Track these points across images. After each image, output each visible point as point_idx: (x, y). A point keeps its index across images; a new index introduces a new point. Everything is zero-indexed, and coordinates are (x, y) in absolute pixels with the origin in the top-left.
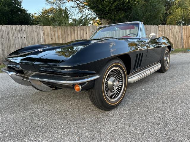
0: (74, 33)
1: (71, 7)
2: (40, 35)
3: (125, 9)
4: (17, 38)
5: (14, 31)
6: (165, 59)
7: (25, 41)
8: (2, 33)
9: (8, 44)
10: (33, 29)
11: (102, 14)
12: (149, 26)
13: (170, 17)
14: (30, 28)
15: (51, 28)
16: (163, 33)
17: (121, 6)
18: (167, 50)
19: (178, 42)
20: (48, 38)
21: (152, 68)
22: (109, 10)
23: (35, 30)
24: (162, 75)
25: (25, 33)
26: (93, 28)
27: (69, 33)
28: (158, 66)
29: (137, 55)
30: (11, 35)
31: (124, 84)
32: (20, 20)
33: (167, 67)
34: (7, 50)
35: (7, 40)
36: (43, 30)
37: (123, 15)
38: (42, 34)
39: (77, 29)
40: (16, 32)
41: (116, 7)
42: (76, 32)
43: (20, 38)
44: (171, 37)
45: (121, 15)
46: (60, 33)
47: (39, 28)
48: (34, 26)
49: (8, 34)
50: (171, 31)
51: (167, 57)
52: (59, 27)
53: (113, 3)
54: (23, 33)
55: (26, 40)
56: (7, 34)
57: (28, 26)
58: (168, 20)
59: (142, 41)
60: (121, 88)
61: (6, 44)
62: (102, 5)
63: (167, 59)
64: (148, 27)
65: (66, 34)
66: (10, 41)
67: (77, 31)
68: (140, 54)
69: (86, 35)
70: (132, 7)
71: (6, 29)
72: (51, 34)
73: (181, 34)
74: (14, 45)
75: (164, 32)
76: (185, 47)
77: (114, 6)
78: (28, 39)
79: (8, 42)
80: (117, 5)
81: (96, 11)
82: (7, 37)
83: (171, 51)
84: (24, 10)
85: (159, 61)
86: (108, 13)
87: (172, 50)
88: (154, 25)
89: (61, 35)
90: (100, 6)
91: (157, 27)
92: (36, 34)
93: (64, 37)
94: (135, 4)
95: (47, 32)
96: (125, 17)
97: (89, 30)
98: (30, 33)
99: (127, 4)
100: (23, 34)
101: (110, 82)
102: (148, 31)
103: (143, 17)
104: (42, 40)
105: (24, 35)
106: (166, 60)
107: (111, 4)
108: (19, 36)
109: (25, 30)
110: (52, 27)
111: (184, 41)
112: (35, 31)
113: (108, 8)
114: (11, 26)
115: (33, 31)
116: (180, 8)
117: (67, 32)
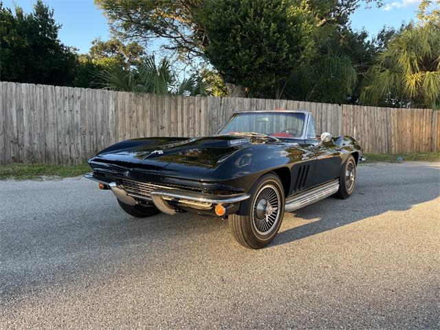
0: (176, 108)
1: (163, 48)
2: (108, 107)
3: (279, 70)
4: (62, 112)
5: (58, 97)
6: (347, 174)
7: (78, 118)
8: (33, 100)
9: (43, 123)
10: (95, 96)
11: (232, 76)
12: (324, 105)
13: (367, 88)
14: (91, 95)
15: (131, 96)
16: (352, 121)
17: (272, 64)
18: (351, 160)
19: (380, 140)
20: (124, 115)
21: (323, 190)
22: (248, 69)
23: (99, 98)
24: (341, 203)
25: (79, 103)
26: (214, 102)
27: (166, 108)
28: (334, 187)
29: (300, 168)
30: (50, 105)
31: (279, 211)
32: (52, 68)
33: (350, 190)
34: (39, 134)
35: (43, 114)
36: (115, 99)
37: (274, 81)
38: (112, 108)
39: (182, 102)
40: (62, 100)
41: (262, 66)
42: (179, 108)
43: (67, 112)
44: (366, 129)
45: (271, 80)
46: (148, 107)
47: (107, 95)
48: (98, 91)
49: (46, 102)
50: (366, 117)
51: (350, 171)
52: (147, 95)
53: (256, 58)
54: (76, 102)
55: (79, 116)
56: (42, 102)
57: (87, 89)
58: (363, 94)
59: (309, 145)
60: (275, 217)
61: (39, 121)
62: (234, 59)
63: (351, 175)
64: (322, 107)
65: (159, 110)
66: (48, 117)
67: (182, 105)
68: (305, 166)
69: (200, 115)
70: (292, 68)
71: (42, 91)
72: (130, 108)
73: (387, 124)
74: (54, 124)
75: (353, 118)
76: (395, 151)
77: (257, 63)
78: (83, 116)
79: (43, 120)
80: (265, 63)
81: (223, 69)
82: (43, 108)
83: (359, 161)
84: (62, 45)
85: (336, 179)
86: (245, 75)
87: (361, 160)
88: (333, 103)
89: (149, 111)
90: (231, 62)
91: (340, 108)
92: (100, 106)
93: (154, 115)
94: (299, 63)
95: (124, 103)
96: (277, 84)
97: (206, 105)
98: (89, 104)
99: (283, 61)
100: (75, 104)
101: (260, 207)
102: (321, 113)
103: (313, 85)
104: (110, 117)
105: (77, 107)
106: (349, 177)
107: (252, 59)
108: (67, 108)
109: (79, 98)
110: (133, 94)
111: (393, 139)
112: (98, 101)
113: (246, 66)
114: (52, 89)
115: (96, 100)
116: (387, 71)
117: (162, 107)
